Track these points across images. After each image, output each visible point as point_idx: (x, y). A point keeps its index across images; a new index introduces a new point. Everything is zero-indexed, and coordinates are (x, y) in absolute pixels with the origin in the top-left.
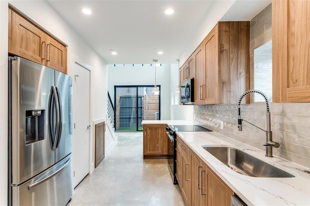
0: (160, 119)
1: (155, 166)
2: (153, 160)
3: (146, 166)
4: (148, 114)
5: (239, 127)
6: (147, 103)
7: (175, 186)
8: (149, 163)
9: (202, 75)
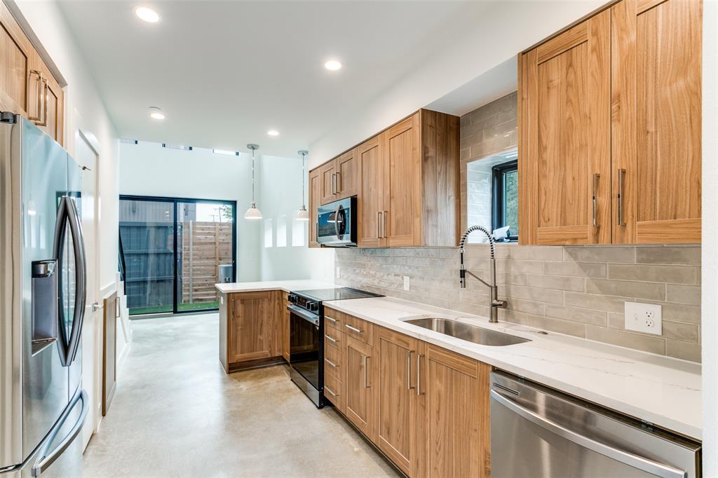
0: (234, 281)
1: (263, 383)
2: (252, 373)
3: (242, 387)
4: (193, 271)
5: (461, 282)
6: (191, 244)
7: (322, 412)
8: (245, 381)
9: (380, 192)
